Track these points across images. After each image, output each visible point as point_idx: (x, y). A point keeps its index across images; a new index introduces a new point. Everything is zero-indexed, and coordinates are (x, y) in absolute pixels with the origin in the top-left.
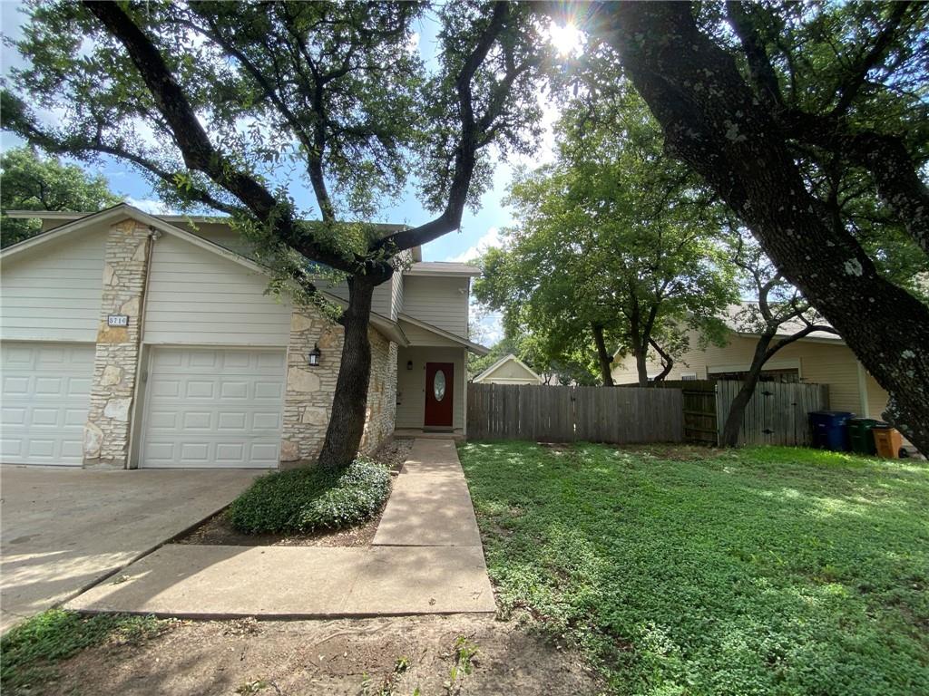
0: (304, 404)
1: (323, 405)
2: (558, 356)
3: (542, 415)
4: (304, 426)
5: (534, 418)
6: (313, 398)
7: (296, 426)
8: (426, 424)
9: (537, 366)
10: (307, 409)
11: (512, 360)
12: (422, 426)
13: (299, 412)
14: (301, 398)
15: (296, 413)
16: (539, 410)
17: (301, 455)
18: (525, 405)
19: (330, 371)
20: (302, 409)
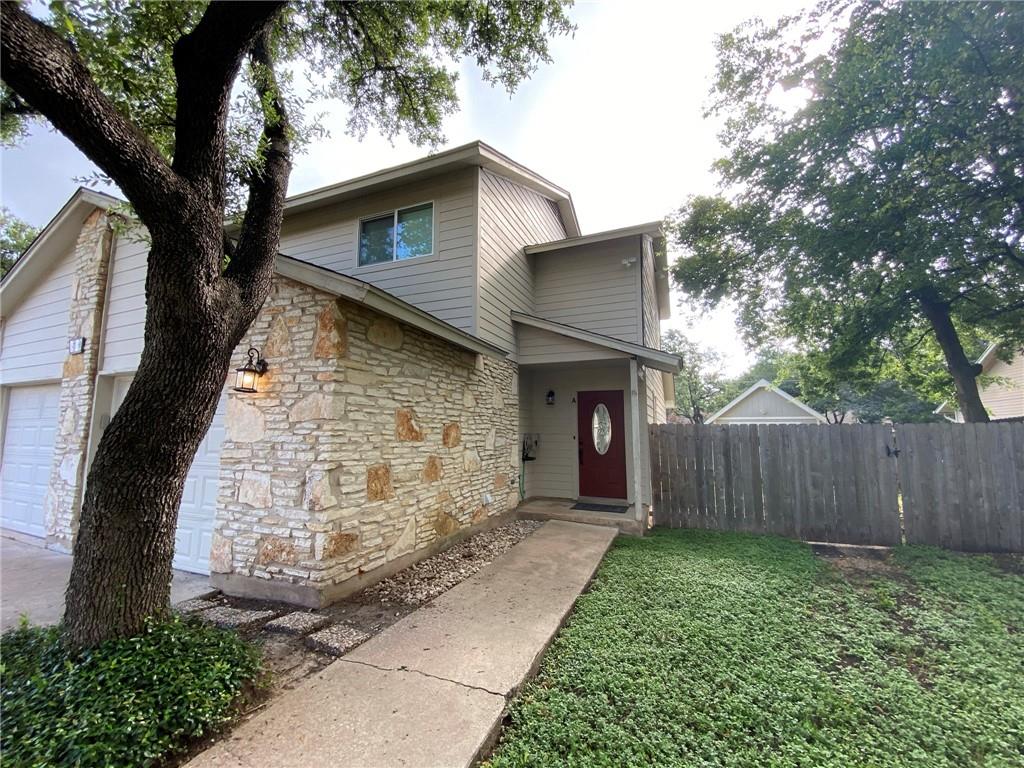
0: (242, 466)
1: (265, 468)
2: (852, 375)
3: (815, 485)
4: (239, 509)
5: (798, 489)
6: (254, 455)
7: (231, 508)
8: (583, 492)
9: (808, 393)
10: (246, 475)
11: (763, 388)
12: (575, 494)
13: (235, 480)
14: (238, 454)
15: (230, 483)
16: (809, 473)
17: (235, 565)
18: (773, 464)
19: (277, 402)
20: (239, 476)
